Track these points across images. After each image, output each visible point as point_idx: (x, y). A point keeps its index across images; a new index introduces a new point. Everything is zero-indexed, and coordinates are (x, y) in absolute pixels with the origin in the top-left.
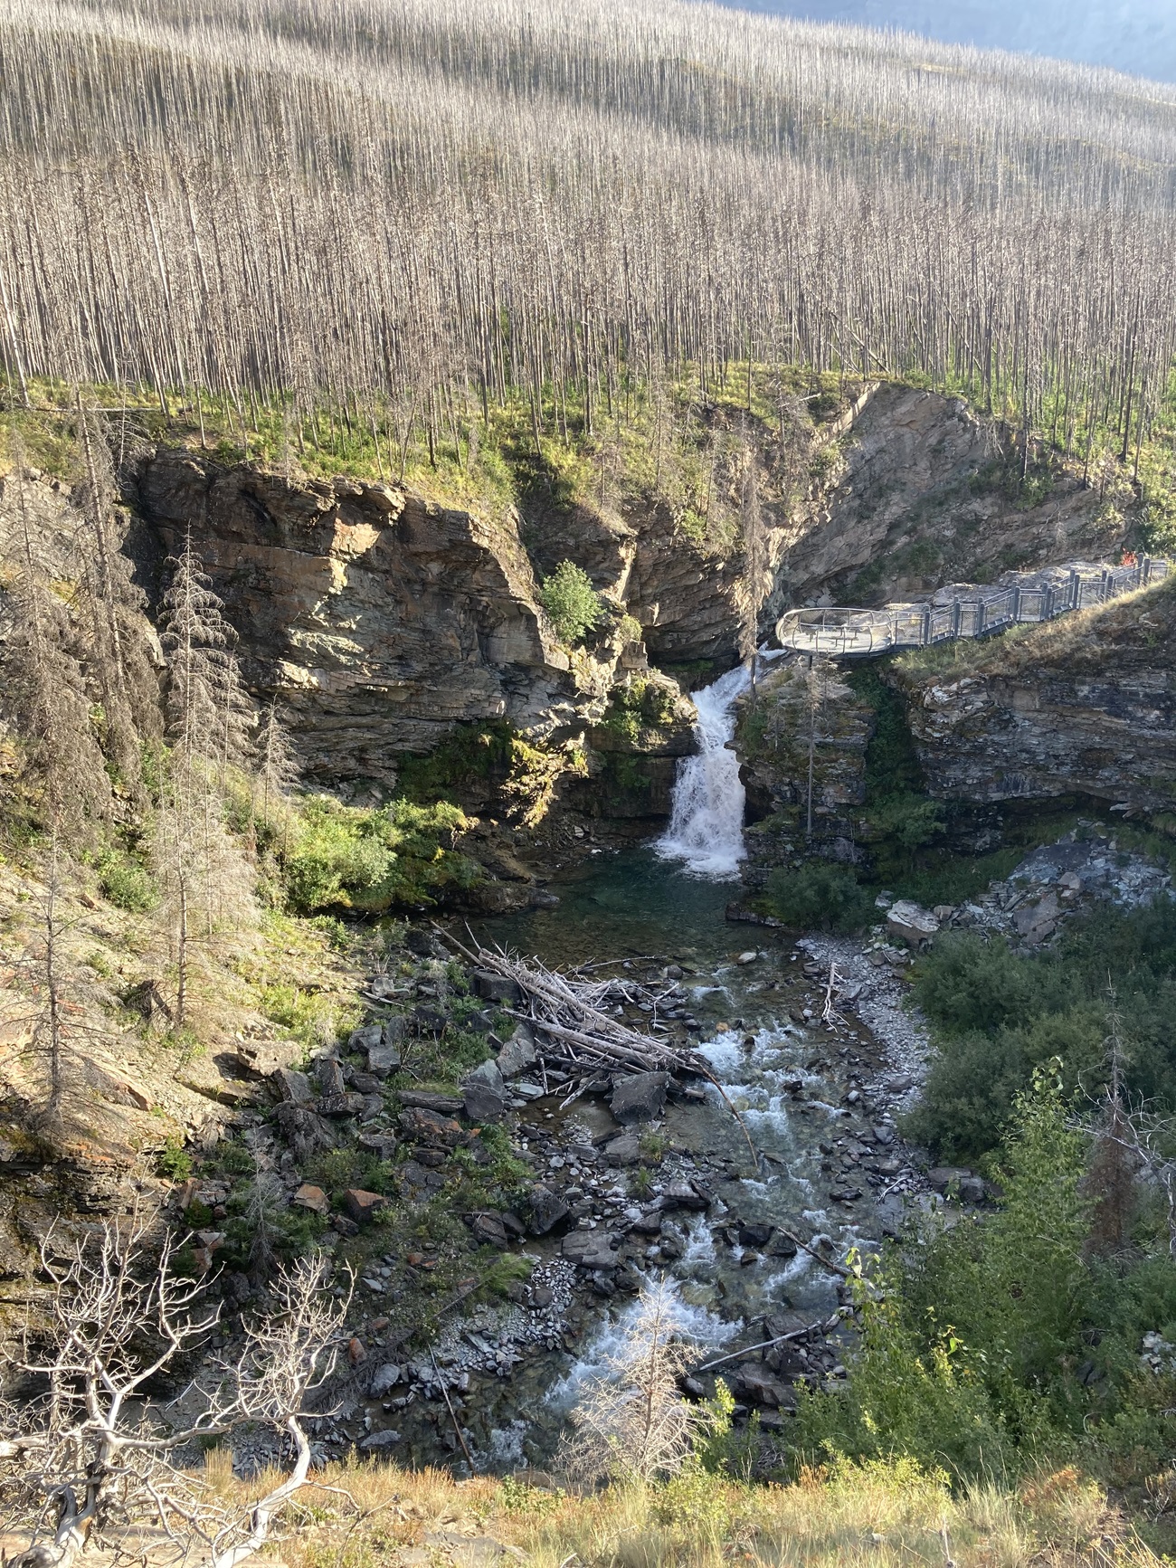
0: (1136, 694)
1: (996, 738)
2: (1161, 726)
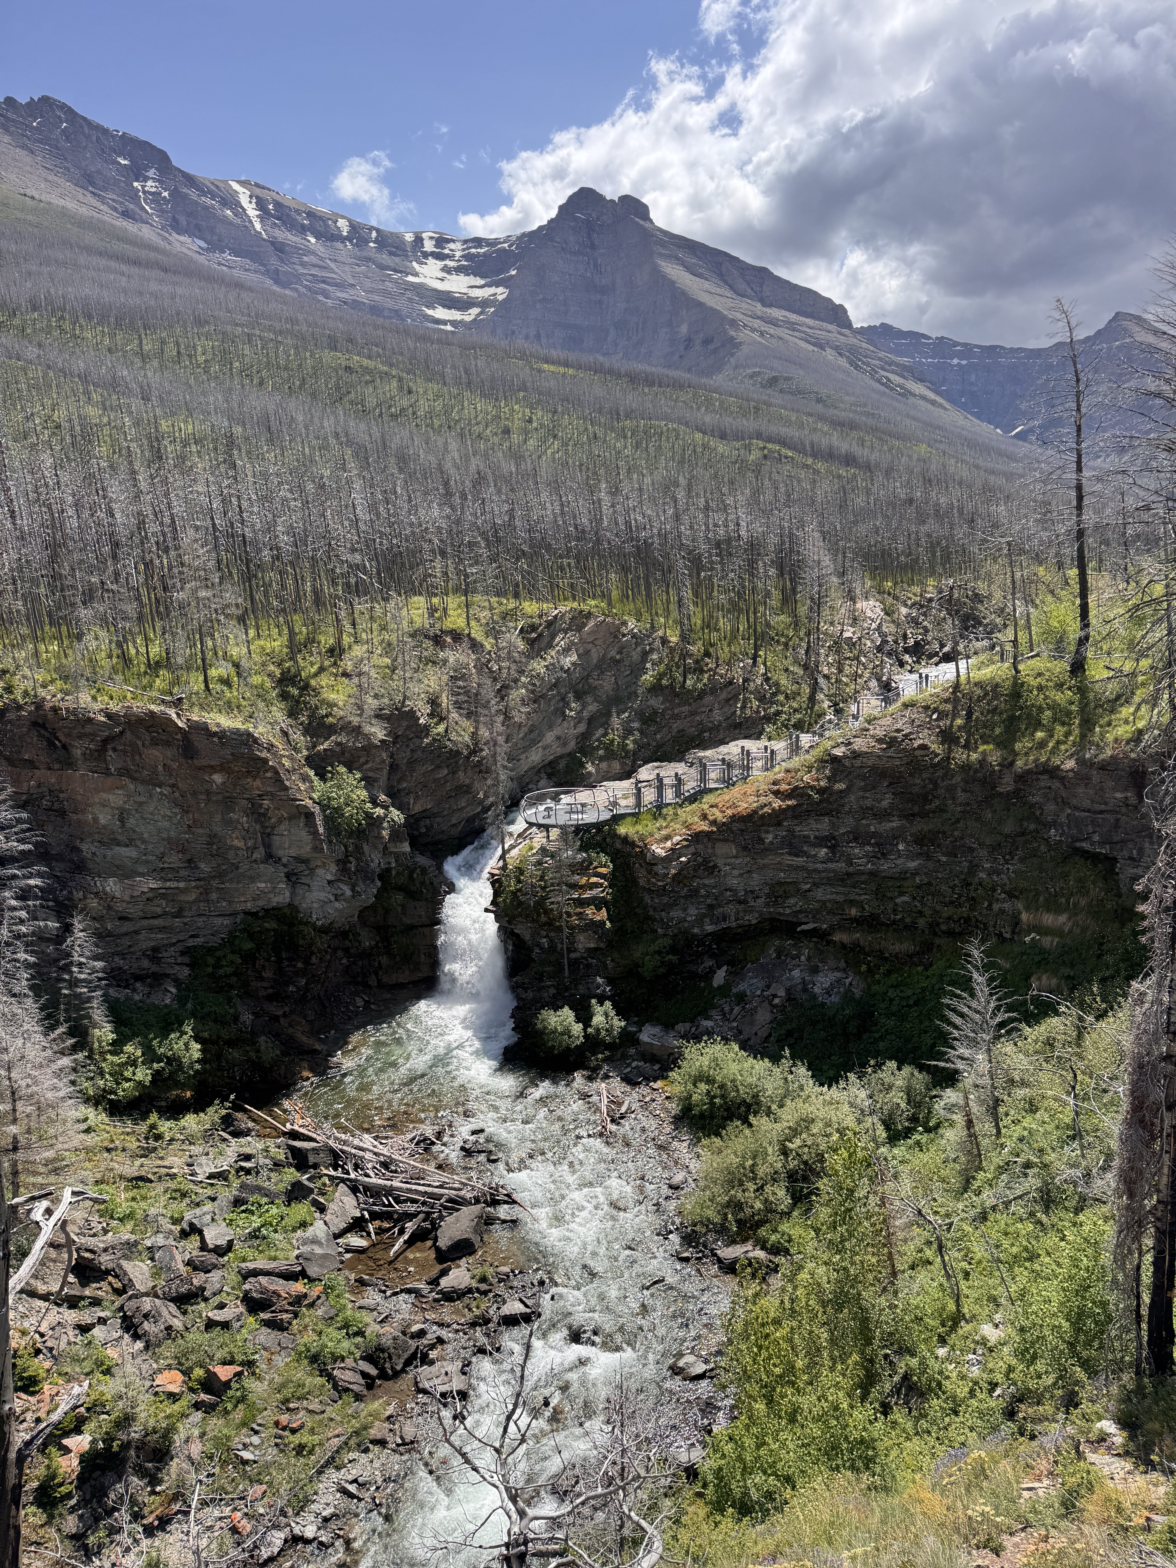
0: (808, 837)
1: (707, 882)
2: (830, 860)
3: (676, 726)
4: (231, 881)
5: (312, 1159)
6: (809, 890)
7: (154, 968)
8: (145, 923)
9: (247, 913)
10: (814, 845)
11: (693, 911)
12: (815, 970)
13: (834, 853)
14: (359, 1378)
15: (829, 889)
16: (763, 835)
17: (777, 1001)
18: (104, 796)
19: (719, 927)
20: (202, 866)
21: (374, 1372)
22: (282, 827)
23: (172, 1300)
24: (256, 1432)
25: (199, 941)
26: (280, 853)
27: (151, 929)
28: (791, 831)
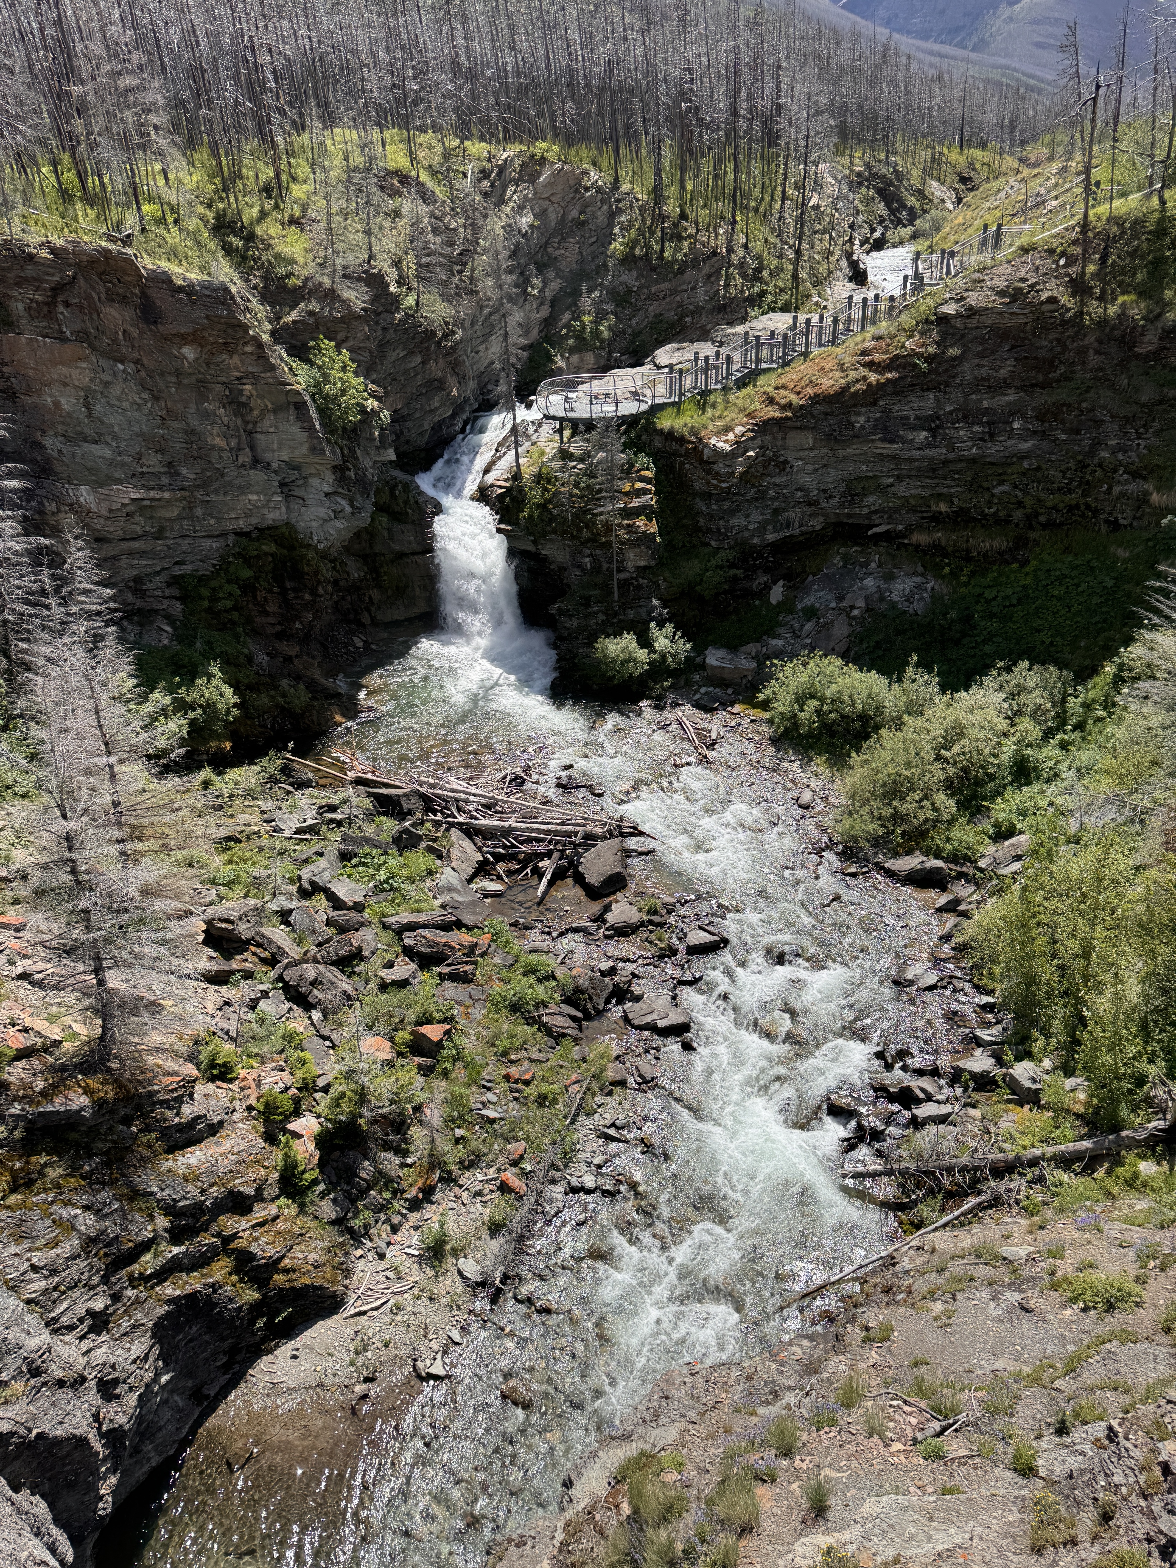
0: (907, 418)
1: (777, 480)
2: (929, 445)
3: (653, 308)
4: (216, 491)
5: (406, 806)
6: (891, 485)
7: (139, 604)
8: (125, 545)
9: (239, 534)
10: (914, 428)
11: (756, 517)
12: (890, 577)
13: (934, 436)
14: (569, 1022)
15: (914, 482)
16: (853, 418)
17: (855, 612)
18: (64, 370)
19: (781, 536)
20: (184, 471)
21: (580, 1015)
22: (267, 422)
23: (333, 964)
24: (489, 1089)
25: (187, 569)
26: (268, 456)
27: (130, 554)
28: (886, 412)
